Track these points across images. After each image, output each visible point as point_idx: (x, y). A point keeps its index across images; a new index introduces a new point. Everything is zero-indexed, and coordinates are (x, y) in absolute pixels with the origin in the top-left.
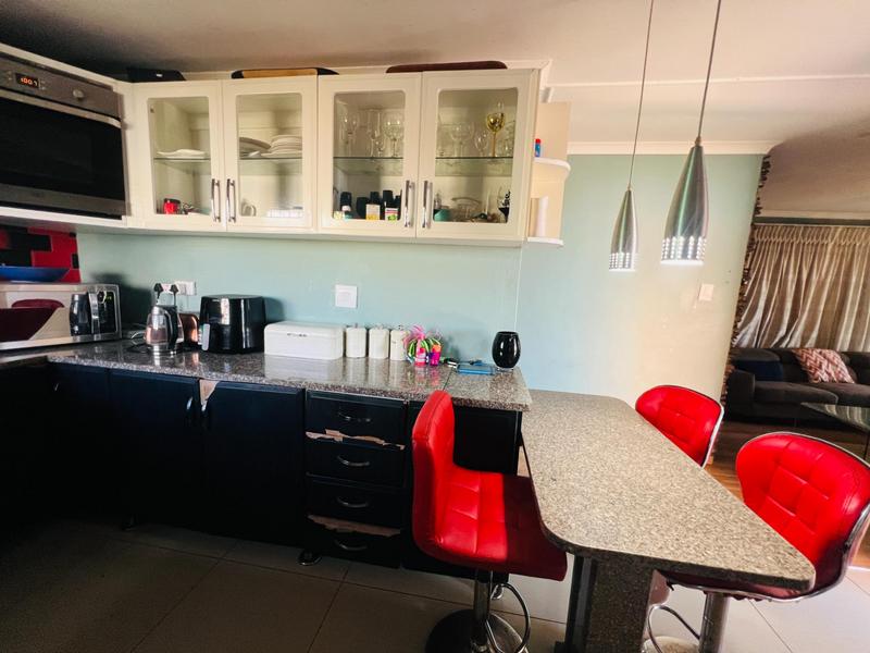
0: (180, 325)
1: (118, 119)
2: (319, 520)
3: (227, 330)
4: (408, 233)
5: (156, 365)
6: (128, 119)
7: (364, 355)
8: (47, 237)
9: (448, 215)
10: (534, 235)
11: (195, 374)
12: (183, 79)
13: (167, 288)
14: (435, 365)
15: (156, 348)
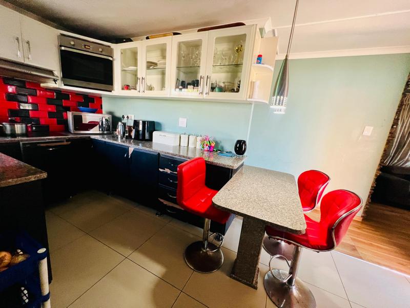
0: (127, 129)
1: (112, 57)
2: (162, 200)
3: (141, 132)
4: (201, 97)
5: (119, 142)
6: (114, 57)
7: (187, 145)
8: (94, 99)
9: (222, 90)
10: (252, 98)
11: (127, 145)
12: (132, 41)
13: (126, 117)
14: (211, 151)
15: (119, 137)
